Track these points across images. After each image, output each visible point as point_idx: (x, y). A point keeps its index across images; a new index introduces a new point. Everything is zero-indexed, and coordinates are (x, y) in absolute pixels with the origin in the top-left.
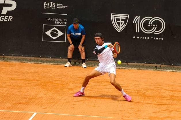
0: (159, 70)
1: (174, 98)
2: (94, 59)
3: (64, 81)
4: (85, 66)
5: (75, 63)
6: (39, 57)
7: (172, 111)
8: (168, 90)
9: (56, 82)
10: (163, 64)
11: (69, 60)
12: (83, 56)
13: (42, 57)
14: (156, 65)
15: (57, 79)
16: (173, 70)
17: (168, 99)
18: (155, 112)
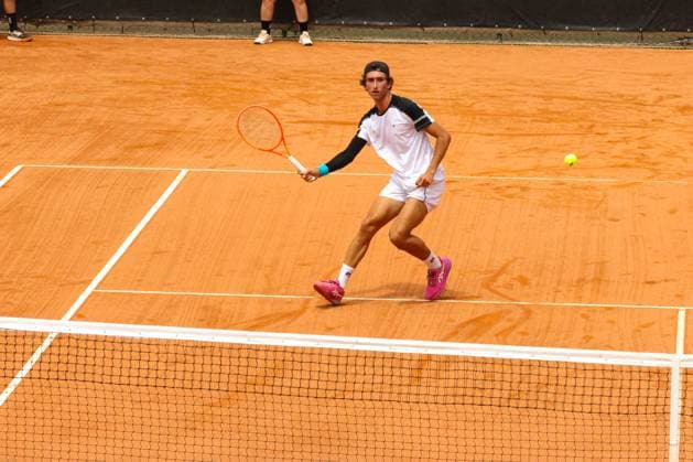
0: (506, 43)
1: (550, 116)
2: (333, 21)
3: (256, 83)
4: (308, 41)
5: (285, 34)
6: (189, 20)
7: (546, 151)
8: (535, 96)
9: (237, 86)
10: (517, 28)
11: (265, 26)
12: (302, 13)
13: (196, 21)
14: (499, 30)
15: (238, 78)
16: (543, 41)
17: (536, 121)
18: (501, 156)
